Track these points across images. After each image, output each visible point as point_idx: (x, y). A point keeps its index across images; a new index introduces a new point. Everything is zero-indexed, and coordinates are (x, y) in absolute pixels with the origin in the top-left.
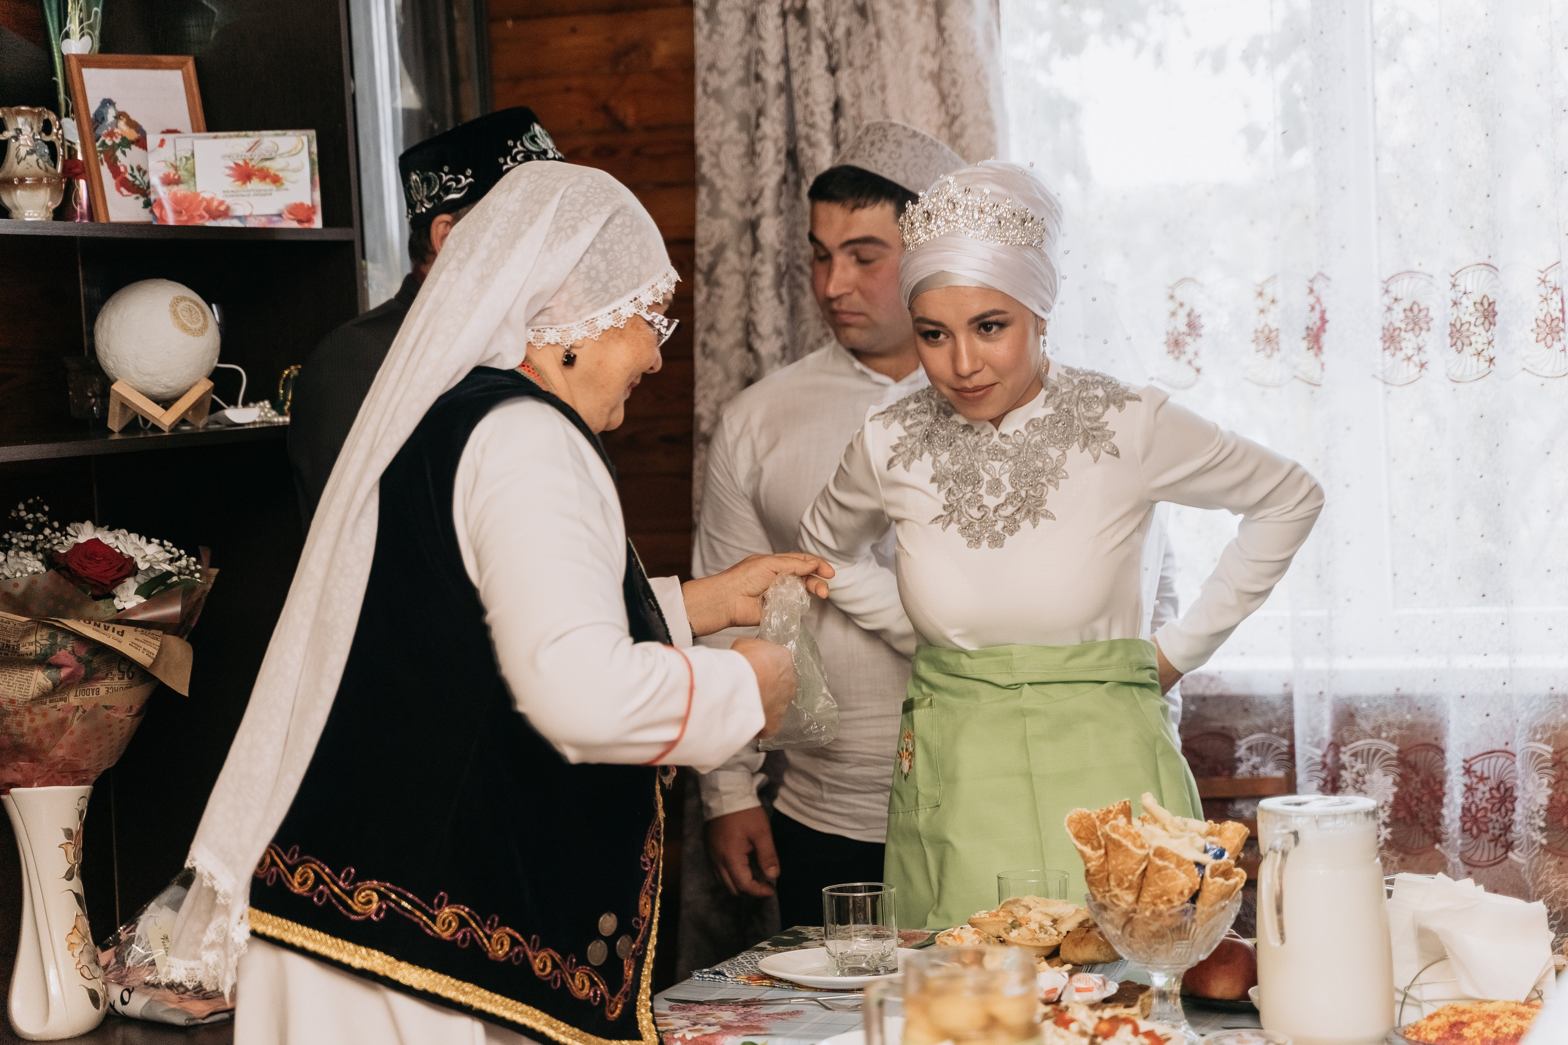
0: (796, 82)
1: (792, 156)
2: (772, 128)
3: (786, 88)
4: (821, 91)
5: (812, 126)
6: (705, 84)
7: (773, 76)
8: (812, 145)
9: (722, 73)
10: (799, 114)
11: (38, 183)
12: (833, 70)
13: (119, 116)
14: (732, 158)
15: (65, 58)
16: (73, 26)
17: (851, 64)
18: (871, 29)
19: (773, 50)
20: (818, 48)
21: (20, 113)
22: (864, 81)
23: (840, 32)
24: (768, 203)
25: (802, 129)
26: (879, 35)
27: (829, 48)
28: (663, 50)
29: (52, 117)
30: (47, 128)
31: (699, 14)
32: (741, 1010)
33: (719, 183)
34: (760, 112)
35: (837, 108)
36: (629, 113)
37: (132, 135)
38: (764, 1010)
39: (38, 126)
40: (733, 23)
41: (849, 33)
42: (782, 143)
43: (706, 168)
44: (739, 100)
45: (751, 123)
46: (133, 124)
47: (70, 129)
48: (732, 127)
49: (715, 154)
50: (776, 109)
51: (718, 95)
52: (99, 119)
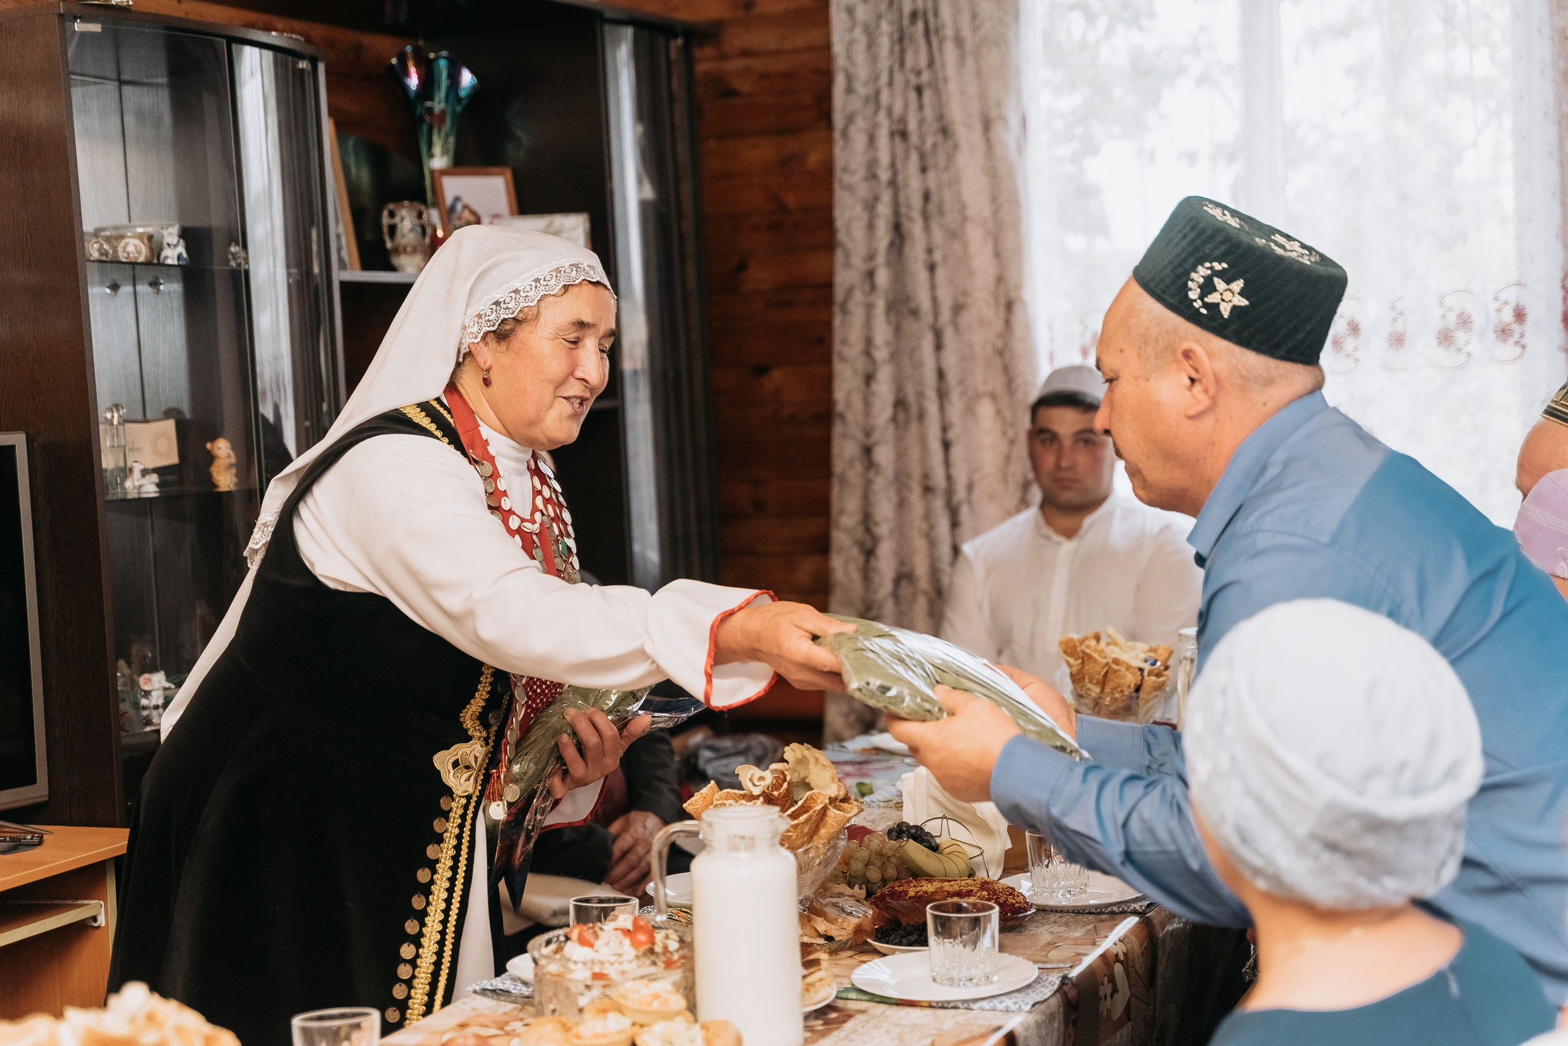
0: (900, 178)
1: (897, 228)
2: (884, 209)
3: (893, 183)
4: (914, 184)
5: (909, 207)
6: (841, 181)
7: (884, 175)
8: (910, 219)
9: (853, 173)
10: (902, 199)
11: (415, 250)
12: (924, 170)
13: (466, 207)
14: (858, 230)
15: (432, 172)
16: (437, 149)
17: (936, 166)
18: (950, 143)
19: (884, 158)
20: (914, 157)
21: (403, 207)
22: (945, 177)
23: (928, 145)
24: (881, 258)
25: (903, 210)
26: (956, 147)
27: (922, 157)
28: (814, 159)
29: (423, 208)
30: (420, 215)
31: (837, 135)
32: (857, 767)
33: (850, 245)
34: (876, 199)
35: (926, 197)
36: (791, 200)
37: (472, 218)
38: (871, 766)
39: (415, 214)
40: (859, 140)
41: (935, 146)
42: (891, 218)
43: (841, 236)
44: (863, 191)
45: (871, 206)
46: (473, 213)
47: (434, 216)
48: (858, 210)
49: (848, 225)
50: (886, 197)
51: (849, 188)
52: (452, 209)
